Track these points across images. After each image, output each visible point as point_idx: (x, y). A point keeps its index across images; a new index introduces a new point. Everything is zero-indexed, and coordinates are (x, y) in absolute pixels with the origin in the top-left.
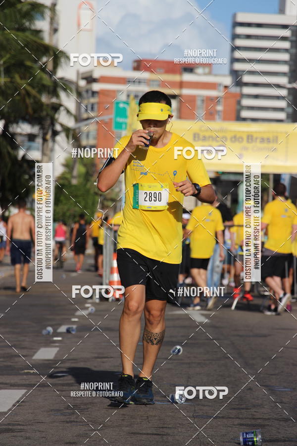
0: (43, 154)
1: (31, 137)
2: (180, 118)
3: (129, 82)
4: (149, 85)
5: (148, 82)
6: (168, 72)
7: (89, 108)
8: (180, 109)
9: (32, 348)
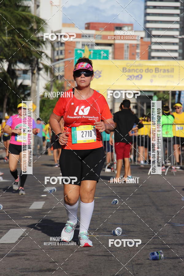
0: (32, 82)
1: (25, 72)
2: (114, 58)
3: (83, 36)
4: (95, 38)
5: (94, 36)
6: (106, 30)
7: (59, 53)
8: (114, 53)
9: (29, 202)
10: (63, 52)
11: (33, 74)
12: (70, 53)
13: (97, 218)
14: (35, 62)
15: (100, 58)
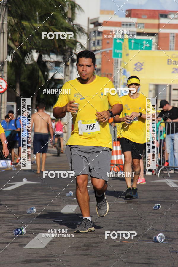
0: (66, 75)
1: (57, 64)
2: (158, 49)
3: (123, 25)
4: (137, 27)
5: (136, 25)
6: (150, 17)
7: (96, 43)
8: (158, 43)
9: (60, 205)
10: (100, 42)
11: (66, 65)
12: (108, 43)
13: (136, 224)
14: (69, 53)
15: (142, 49)
